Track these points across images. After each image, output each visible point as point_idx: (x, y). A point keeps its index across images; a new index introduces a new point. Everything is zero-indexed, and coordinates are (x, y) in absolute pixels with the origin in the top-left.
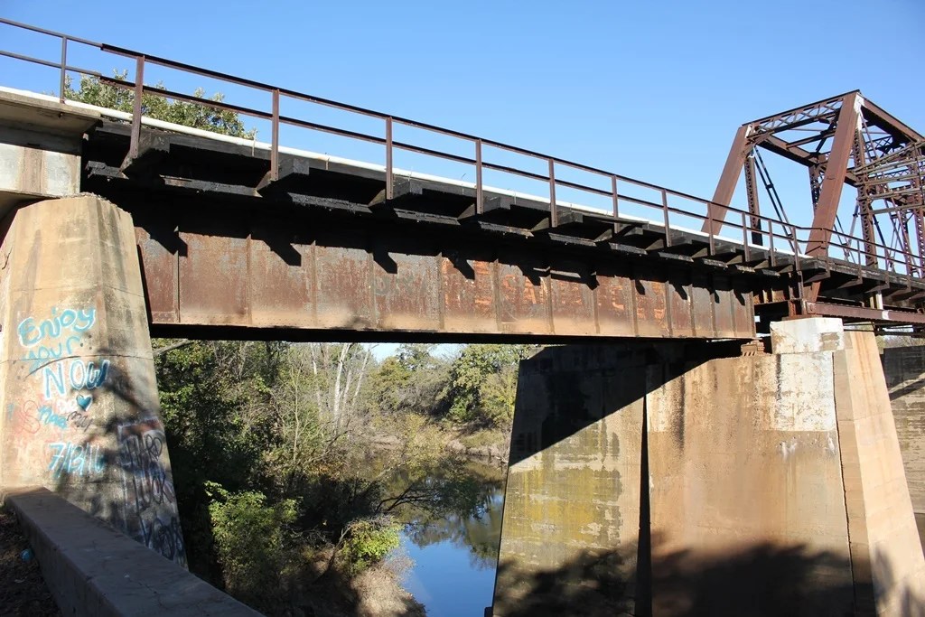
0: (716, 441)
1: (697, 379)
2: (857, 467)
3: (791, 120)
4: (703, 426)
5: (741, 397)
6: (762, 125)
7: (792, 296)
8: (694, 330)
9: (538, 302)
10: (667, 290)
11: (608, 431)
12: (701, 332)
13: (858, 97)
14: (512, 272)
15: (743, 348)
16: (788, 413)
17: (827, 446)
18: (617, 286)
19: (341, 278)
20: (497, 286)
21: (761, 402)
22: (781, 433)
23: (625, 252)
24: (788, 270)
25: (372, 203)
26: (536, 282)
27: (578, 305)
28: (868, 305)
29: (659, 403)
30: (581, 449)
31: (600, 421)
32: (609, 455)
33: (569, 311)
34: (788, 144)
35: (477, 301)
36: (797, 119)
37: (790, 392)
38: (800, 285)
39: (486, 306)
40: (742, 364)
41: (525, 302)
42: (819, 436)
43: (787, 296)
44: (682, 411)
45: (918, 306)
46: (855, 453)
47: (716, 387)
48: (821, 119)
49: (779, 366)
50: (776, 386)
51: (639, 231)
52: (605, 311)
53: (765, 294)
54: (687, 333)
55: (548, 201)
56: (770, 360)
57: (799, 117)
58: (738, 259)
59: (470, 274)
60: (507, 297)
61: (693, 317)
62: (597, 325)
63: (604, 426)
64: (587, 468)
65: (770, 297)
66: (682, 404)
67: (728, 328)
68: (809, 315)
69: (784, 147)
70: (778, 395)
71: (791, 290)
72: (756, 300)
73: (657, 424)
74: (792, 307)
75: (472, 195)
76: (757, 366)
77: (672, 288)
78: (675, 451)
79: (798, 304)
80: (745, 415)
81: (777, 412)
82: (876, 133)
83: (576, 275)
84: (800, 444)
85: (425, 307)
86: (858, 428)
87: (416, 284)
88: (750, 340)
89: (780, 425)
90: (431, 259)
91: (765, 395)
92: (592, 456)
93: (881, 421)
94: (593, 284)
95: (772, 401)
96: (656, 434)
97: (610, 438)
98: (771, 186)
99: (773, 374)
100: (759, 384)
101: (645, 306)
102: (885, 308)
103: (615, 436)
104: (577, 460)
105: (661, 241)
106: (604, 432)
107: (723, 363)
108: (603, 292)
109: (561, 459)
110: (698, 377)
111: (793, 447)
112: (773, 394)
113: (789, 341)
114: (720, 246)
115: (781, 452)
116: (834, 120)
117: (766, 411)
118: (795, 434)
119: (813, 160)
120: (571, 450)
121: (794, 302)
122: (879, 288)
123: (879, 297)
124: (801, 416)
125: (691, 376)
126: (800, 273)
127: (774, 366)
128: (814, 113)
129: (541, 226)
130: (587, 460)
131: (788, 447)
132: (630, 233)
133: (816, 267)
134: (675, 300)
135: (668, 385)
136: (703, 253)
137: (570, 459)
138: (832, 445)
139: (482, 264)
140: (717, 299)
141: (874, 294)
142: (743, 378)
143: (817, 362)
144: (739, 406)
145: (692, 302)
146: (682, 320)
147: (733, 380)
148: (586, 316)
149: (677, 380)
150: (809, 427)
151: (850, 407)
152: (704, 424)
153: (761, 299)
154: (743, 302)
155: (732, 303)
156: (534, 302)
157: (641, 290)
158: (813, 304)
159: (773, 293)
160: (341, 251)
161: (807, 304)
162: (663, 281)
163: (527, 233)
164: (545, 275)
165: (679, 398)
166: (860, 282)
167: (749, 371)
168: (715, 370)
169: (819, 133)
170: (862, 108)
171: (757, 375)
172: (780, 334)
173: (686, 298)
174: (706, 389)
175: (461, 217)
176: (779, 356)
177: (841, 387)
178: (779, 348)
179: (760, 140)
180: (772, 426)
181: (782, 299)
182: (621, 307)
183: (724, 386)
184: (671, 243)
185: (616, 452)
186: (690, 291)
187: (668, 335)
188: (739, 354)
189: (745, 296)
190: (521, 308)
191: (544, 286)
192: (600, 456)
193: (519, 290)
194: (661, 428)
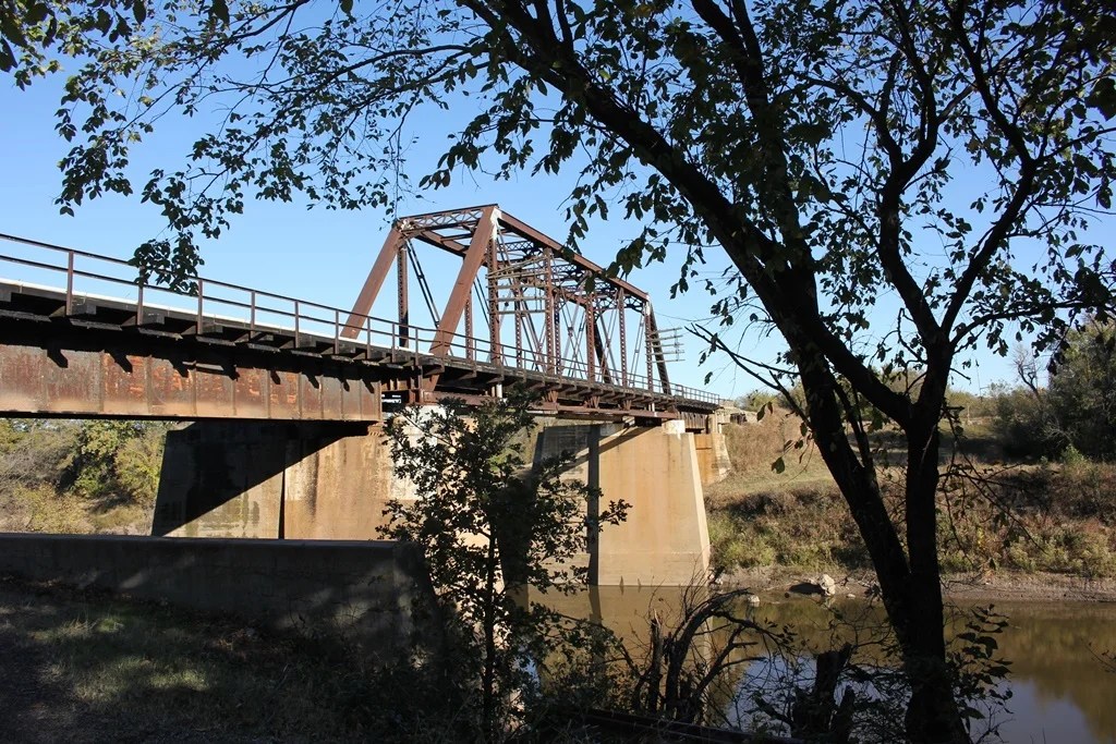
0: (343, 508)
1: (330, 454)
3: (440, 221)
4: (333, 495)
5: (365, 470)
6: (416, 221)
7: (413, 386)
8: (323, 413)
9: (184, 389)
10: (300, 379)
11: (250, 500)
12: (330, 415)
13: (495, 210)
14: (163, 366)
15: (369, 429)
16: (401, 485)
18: (256, 376)
19: (19, 370)
20: (149, 376)
21: (380, 476)
23: (260, 351)
24: (410, 364)
25: (52, 315)
26: (185, 375)
27: (217, 392)
28: (490, 393)
29: (296, 477)
30: (224, 518)
31: (242, 495)
32: (250, 522)
33: (210, 396)
34: (443, 238)
35: (132, 388)
36: (447, 221)
38: (420, 377)
39: (139, 393)
40: (368, 442)
41: (173, 389)
43: (409, 385)
44: (315, 482)
47: (345, 461)
48: (463, 224)
51: (270, 338)
52: (243, 397)
53: (392, 383)
54: (316, 416)
55: (196, 313)
57: (448, 219)
58: (362, 356)
59: (128, 367)
60: (157, 385)
61: (322, 402)
62: (234, 409)
63: (247, 497)
64: (228, 535)
65: (396, 385)
66: (316, 475)
67: (355, 411)
68: (426, 403)
69: (439, 241)
71: (412, 381)
72: (384, 387)
73: (294, 494)
74: (412, 396)
75: (134, 310)
76: (379, 445)
77: (304, 378)
78: (308, 516)
79: (417, 393)
80: (368, 486)
81: (393, 484)
82: (511, 238)
83: (220, 368)
85: (88, 393)
87: (81, 374)
88: (375, 422)
89: (394, 495)
90: (95, 355)
91: (384, 469)
92: (234, 524)
94: (234, 376)
95: (389, 475)
96: (292, 502)
97: (251, 507)
98: (422, 276)
100: (380, 460)
101: (281, 394)
102: (505, 396)
103: (256, 504)
104: (219, 527)
105: (291, 342)
106: (246, 501)
107: (351, 441)
108: (242, 380)
109: (205, 527)
110: (331, 453)
112: (390, 468)
114: (344, 346)
116: (474, 228)
117: (384, 482)
119: (466, 252)
120: (215, 518)
121: (414, 391)
122: (497, 380)
123: (500, 387)
124: (411, 488)
125: (324, 453)
126: (421, 368)
128: (460, 218)
129: (189, 332)
130: (229, 527)
132: (262, 338)
133: (431, 364)
134: (307, 387)
135: (305, 460)
136: (329, 351)
137: (213, 527)
139: (138, 358)
140: (347, 388)
141: (495, 384)
142: (367, 454)
144: (363, 478)
145: (322, 390)
146: (312, 404)
147: (359, 456)
148: (225, 401)
149: (313, 455)
152: (334, 493)
153: (389, 386)
154: (372, 390)
155: (360, 390)
156: (181, 389)
157: (277, 380)
158: (430, 394)
159: (398, 382)
160: (19, 348)
161: (425, 393)
162: (296, 372)
163: (178, 336)
164: (192, 368)
165: (313, 470)
166: (475, 375)
167: (372, 449)
168: (345, 446)
170: (499, 220)
171: (379, 451)
173: (317, 387)
174: (336, 463)
175: (124, 325)
179: (416, 234)
180: (388, 495)
181: (406, 388)
182: (257, 393)
183: (352, 459)
184: (301, 343)
185: (256, 519)
186: (321, 380)
187: (297, 418)
188: (366, 433)
189: (374, 384)
190: (169, 394)
191: (190, 377)
192: (241, 523)
193: (168, 379)
194: (297, 497)
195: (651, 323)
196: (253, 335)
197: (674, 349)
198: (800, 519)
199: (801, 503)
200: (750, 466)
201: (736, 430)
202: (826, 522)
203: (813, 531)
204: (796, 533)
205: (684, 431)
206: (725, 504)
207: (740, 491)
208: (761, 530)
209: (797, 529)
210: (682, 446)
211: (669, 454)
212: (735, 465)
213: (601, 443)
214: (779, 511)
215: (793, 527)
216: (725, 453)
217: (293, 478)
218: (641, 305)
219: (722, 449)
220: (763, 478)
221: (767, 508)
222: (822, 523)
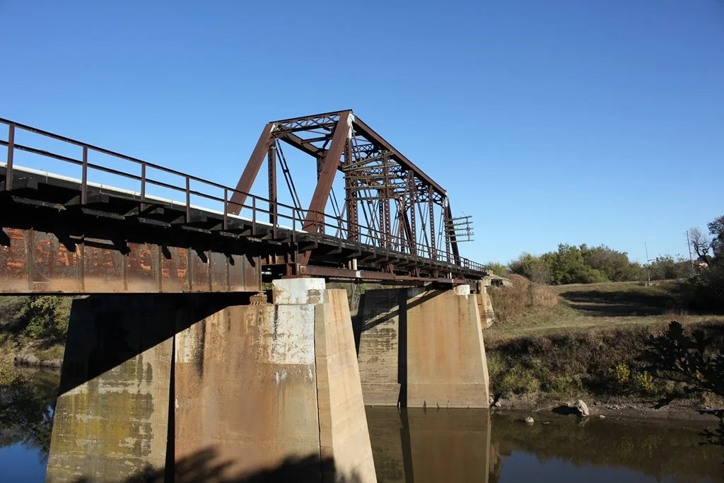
0: (228, 370)
1: (215, 321)
2: (327, 391)
3: (304, 124)
4: (219, 359)
5: (247, 336)
6: (283, 124)
7: (290, 261)
8: (211, 286)
9: (71, 264)
10: (189, 254)
11: (144, 361)
12: (217, 287)
13: (350, 114)
14: (47, 240)
15: (251, 298)
16: (281, 350)
17: (308, 375)
18: (147, 251)
20: (30, 250)
21: (262, 341)
22: (276, 366)
23: (151, 225)
24: (288, 240)
27: (107, 267)
28: (347, 266)
29: (184, 342)
30: (121, 376)
31: (137, 357)
32: (144, 381)
33: (100, 271)
34: (302, 140)
35: (9, 264)
36: (309, 124)
37: (283, 334)
38: (296, 252)
39: (18, 268)
40: (250, 311)
41: (58, 264)
42: (302, 368)
43: (286, 260)
44: (202, 347)
45: (382, 267)
46: (326, 380)
47: (229, 328)
48: (324, 126)
49: (276, 314)
50: (273, 329)
51: (161, 211)
52: (134, 272)
53: (270, 257)
54: (204, 289)
55: (80, 181)
56: (270, 309)
57: (310, 123)
58: (248, 232)
59: (5, 241)
60: (40, 260)
61: (210, 276)
62: (125, 284)
63: (141, 358)
64: (125, 392)
65: (274, 260)
66: (203, 341)
67: (239, 283)
68: (301, 276)
69: (299, 143)
70: (275, 336)
71: (289, 256)
72: (263, 262)
73: (183, 357)
74: (289, 269)
75: (2, 173)
76: (261, 314)
77: (194, 252)
78: (196, 378)
79: (294, 266)
80: (250, 351)
81: (273, 349)
82: (361, 140)
83: (110, 242)
84: (289, 373)
86: (329, 361)
88: (256, 293)
89: (275, 359)
91: (265, 336)
92: (130, 382)
93: (347, 355)
94: (125, 251)
95: (271, 341)
96: (182, 365)
97: (145, 367)
98: (287, 171)
99: (272, 319)
100: (261, 327)
101: (172, 269)
102: (359, 268)
103: (149, 365)
104: (117, 385)
105: (182, 217)
106: (140, 362)
107: (235, 309)
108: (134, 256)
109: (104, 384)
110: (216, 320)
111: (284, 376)
112: (271, 335)
113: (285, 295)
114: (232, 222)
115: (275, 380)
116: (334, 129)
117: (265, 348)
118: (286, 366)
119: (320, 154)
120: (114, 377)
121: (291, 265)
122: (354, 255)
123: (355, 261)
124: (291, 352)
125: (210, 320)
126: (296, 244)
127: (273, 314)
128: (320, 121)
129: (72, 202)
130: (126, 385)
131: (280, 375)
132: (153, 212)
133: (307, 240)
134: (196, 262)
135: (193, 326)
136: (218, 227)
137: (112, 385)
138: (311, 375)
139: (16, 231)
140: (232, 262)
141: (353, 258)
142: (249, 322)
143: (303, 312)
144: (246, 344)
145: (210, 264)
146: (201, 278)
147: (242, 323)
148: (116, 276)
149: (200, 322)
150: (296, 361)
151: (324, 347)
152: (219, 357)
153: (267, 261)
154: (253, 264)
155: (244, 264)
156: (67, 264)
157: (168, 255)
158: (305, 267)
159: (276, 257)
161: (300, 267)
162: (186, 247)
163: (61, 207)
164: (79, 242)
165: (200, 336)
166: (340, 251)
167: (254, 317)
168: (229, 315)
169: (324, 136)
170: (353, 122)
171: (260, 319)
172: (279, 289)
173: (206, 262)
174: (222, 329)
176: (277, 307)
177: (319, 331)
178: (278, 300)
179: (281, 136)
180: (269, 360)
181: (283, 262)
182: (149, 268)
183: (235, 327)
184: (192, 219)
185: (149, 378)
186: (210, 255)
187: (187, 291)
188: (248, 303)
189: (255, 259)
190: (53, 269)
191: (78, 251)
192: (136, 381)
193: (53, 253)
194: (186, 360)
195: (447, 213)
196: (143, 207)
197: (466, 232)
198: (556, 357)
199: (556, 345)
200: (508, 317)
201: (497, 291)
202: (577, 359)
203: (568, 367)
204: (554, 368)
205: (469, 293)
206: (497, 345)
207: (507, 336)
208: (527, 366)
209: (555, 365)
210: (469, 303)
211: (459, 310)
212: (497, 316)
213: (409, 302)
214: (539, 351)
215: (552, 364)
216: (491, 307)
217: (182, 343)
218: (441, 200)
219: (488, 305)
220: (519, 326)
221: (530, 349)
222: (575, 361)
